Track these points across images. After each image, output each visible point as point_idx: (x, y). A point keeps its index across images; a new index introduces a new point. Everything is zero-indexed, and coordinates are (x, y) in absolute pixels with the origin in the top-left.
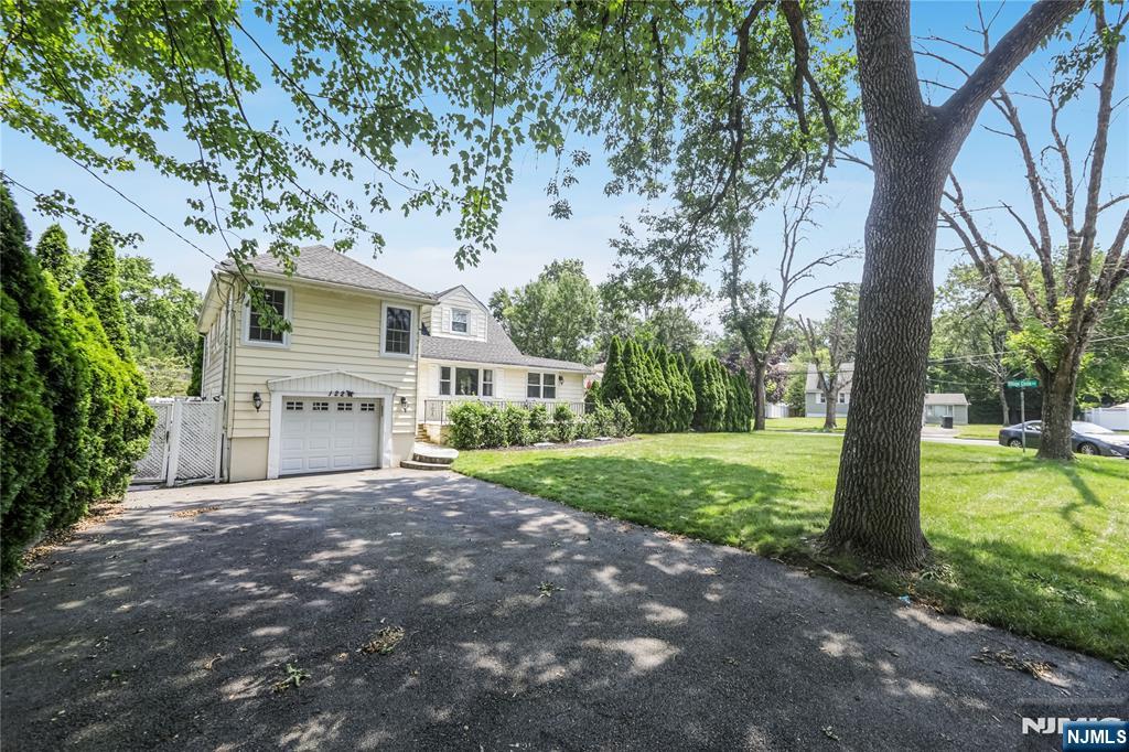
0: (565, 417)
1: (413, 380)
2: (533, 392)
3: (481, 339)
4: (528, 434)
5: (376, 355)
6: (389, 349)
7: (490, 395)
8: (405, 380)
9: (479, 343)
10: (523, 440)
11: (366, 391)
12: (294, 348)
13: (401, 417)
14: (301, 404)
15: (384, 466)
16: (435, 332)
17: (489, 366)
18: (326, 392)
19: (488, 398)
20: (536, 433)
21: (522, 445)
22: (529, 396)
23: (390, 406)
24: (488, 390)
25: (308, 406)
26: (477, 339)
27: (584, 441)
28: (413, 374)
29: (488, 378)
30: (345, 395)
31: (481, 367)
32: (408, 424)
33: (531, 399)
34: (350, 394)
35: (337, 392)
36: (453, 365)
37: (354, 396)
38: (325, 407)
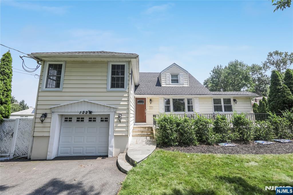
0: (243, 124)
1: (126, 103)
2: (217, 108)
3: (186, 85)
4: (213, 137)
5: (105, 90)
6: (113, 86)
7: (192, 111)
8: (122, 103)
9: (185, 87)
10: (209, 141)
11: (99, 110)
12: (64, 90)
13: (119, 125)
14: (71, 118)
15: (109, 156)
16: (163, 85)
17: (190, 97)
18: (78, 112)
19: (191, 113)
20: (219, 136)
21: (209, 144)
22: (215, 111)
23: (113, 119)
24: (190, 109)
25: (74, 119)
26: (184, 86)
27: (265, 143)
28: (126, 99)
29: (190, 103)
30: (88, 113)
31: (185, 97)
32: (124, 130)
33: (216, 112)
34: (90, 112)
35: (84, 112)
36: (171, 97)
37: (92, 114)
38: (82, 120)
